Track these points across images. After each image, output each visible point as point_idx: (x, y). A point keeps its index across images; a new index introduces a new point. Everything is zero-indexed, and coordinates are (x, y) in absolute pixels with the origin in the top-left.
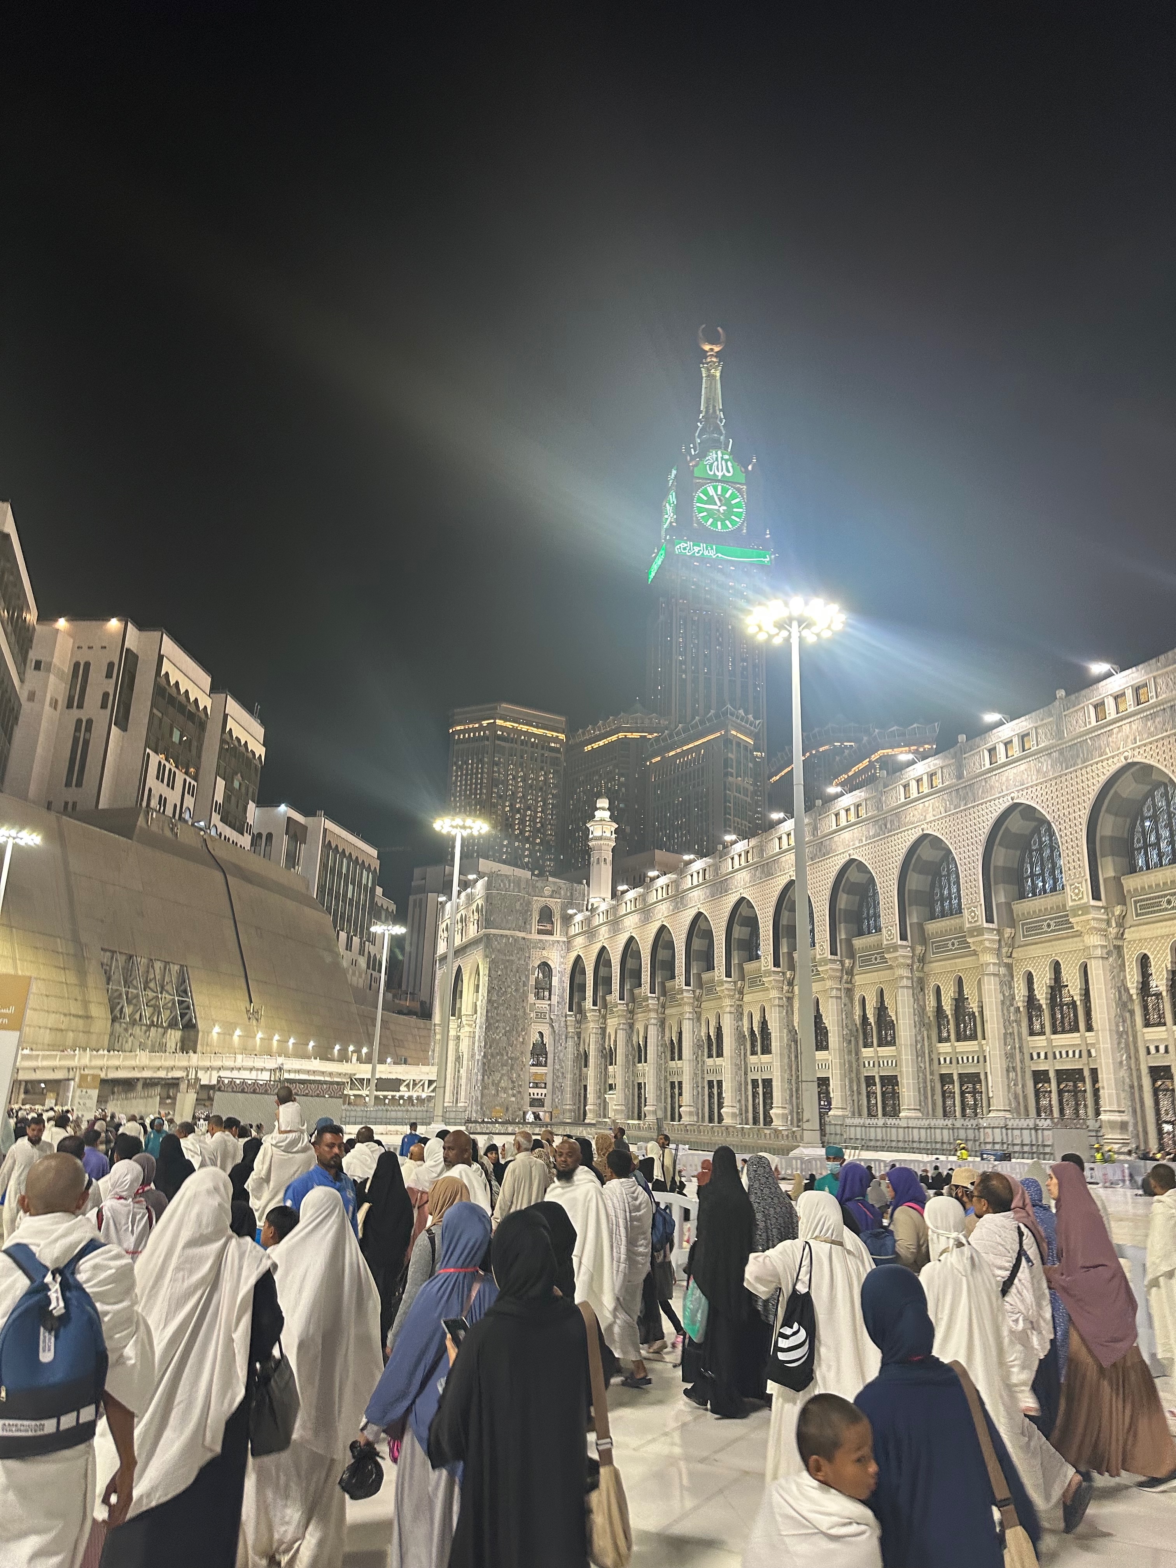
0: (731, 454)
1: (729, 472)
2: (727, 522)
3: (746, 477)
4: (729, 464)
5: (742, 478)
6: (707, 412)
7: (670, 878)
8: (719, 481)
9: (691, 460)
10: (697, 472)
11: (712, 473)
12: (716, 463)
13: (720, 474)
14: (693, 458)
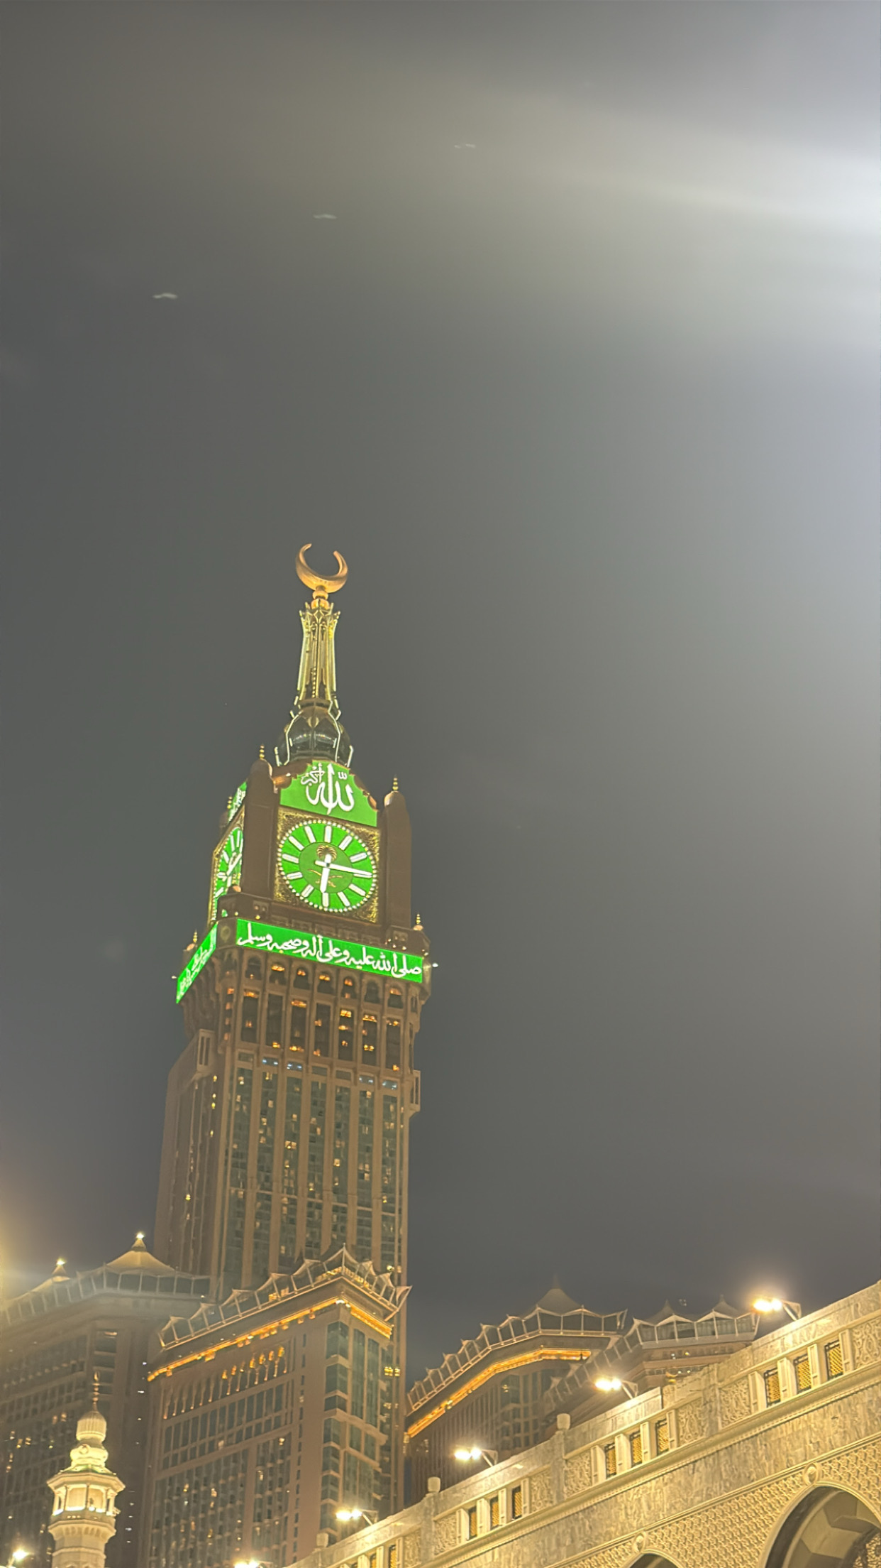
0: (353, 769)
1: (347, 803)
2: (341, 895)
3: (379, 816)
4: (348, 789)
5: (371, 817)
6: (309, 693)
7: (398, 1529)
8: (327, 818)
9: (275, 774)
10: (286, 798)
11: (315, 802)
12: (323, 785)
13: (330, 805)
14: (278, 771)
